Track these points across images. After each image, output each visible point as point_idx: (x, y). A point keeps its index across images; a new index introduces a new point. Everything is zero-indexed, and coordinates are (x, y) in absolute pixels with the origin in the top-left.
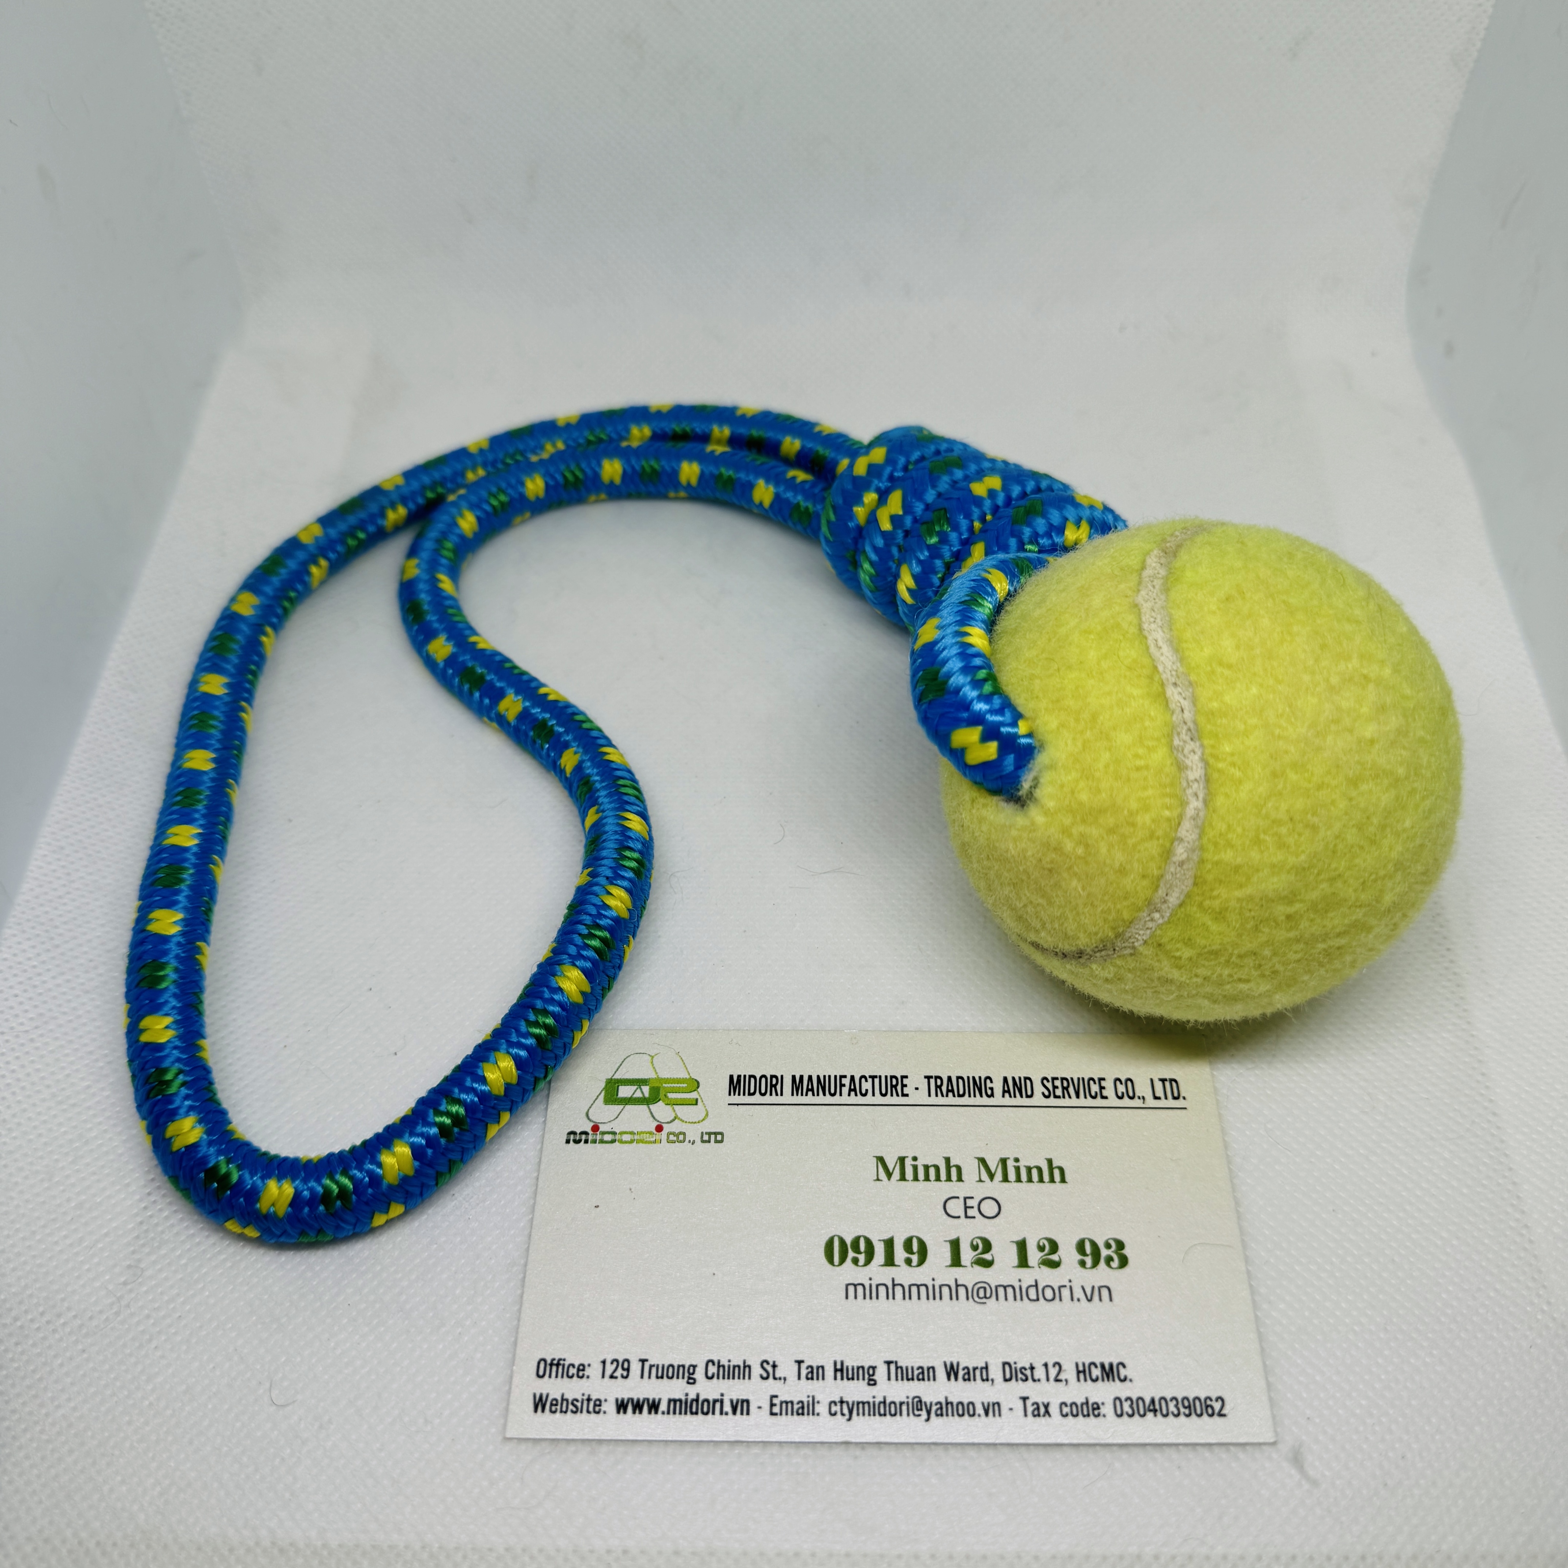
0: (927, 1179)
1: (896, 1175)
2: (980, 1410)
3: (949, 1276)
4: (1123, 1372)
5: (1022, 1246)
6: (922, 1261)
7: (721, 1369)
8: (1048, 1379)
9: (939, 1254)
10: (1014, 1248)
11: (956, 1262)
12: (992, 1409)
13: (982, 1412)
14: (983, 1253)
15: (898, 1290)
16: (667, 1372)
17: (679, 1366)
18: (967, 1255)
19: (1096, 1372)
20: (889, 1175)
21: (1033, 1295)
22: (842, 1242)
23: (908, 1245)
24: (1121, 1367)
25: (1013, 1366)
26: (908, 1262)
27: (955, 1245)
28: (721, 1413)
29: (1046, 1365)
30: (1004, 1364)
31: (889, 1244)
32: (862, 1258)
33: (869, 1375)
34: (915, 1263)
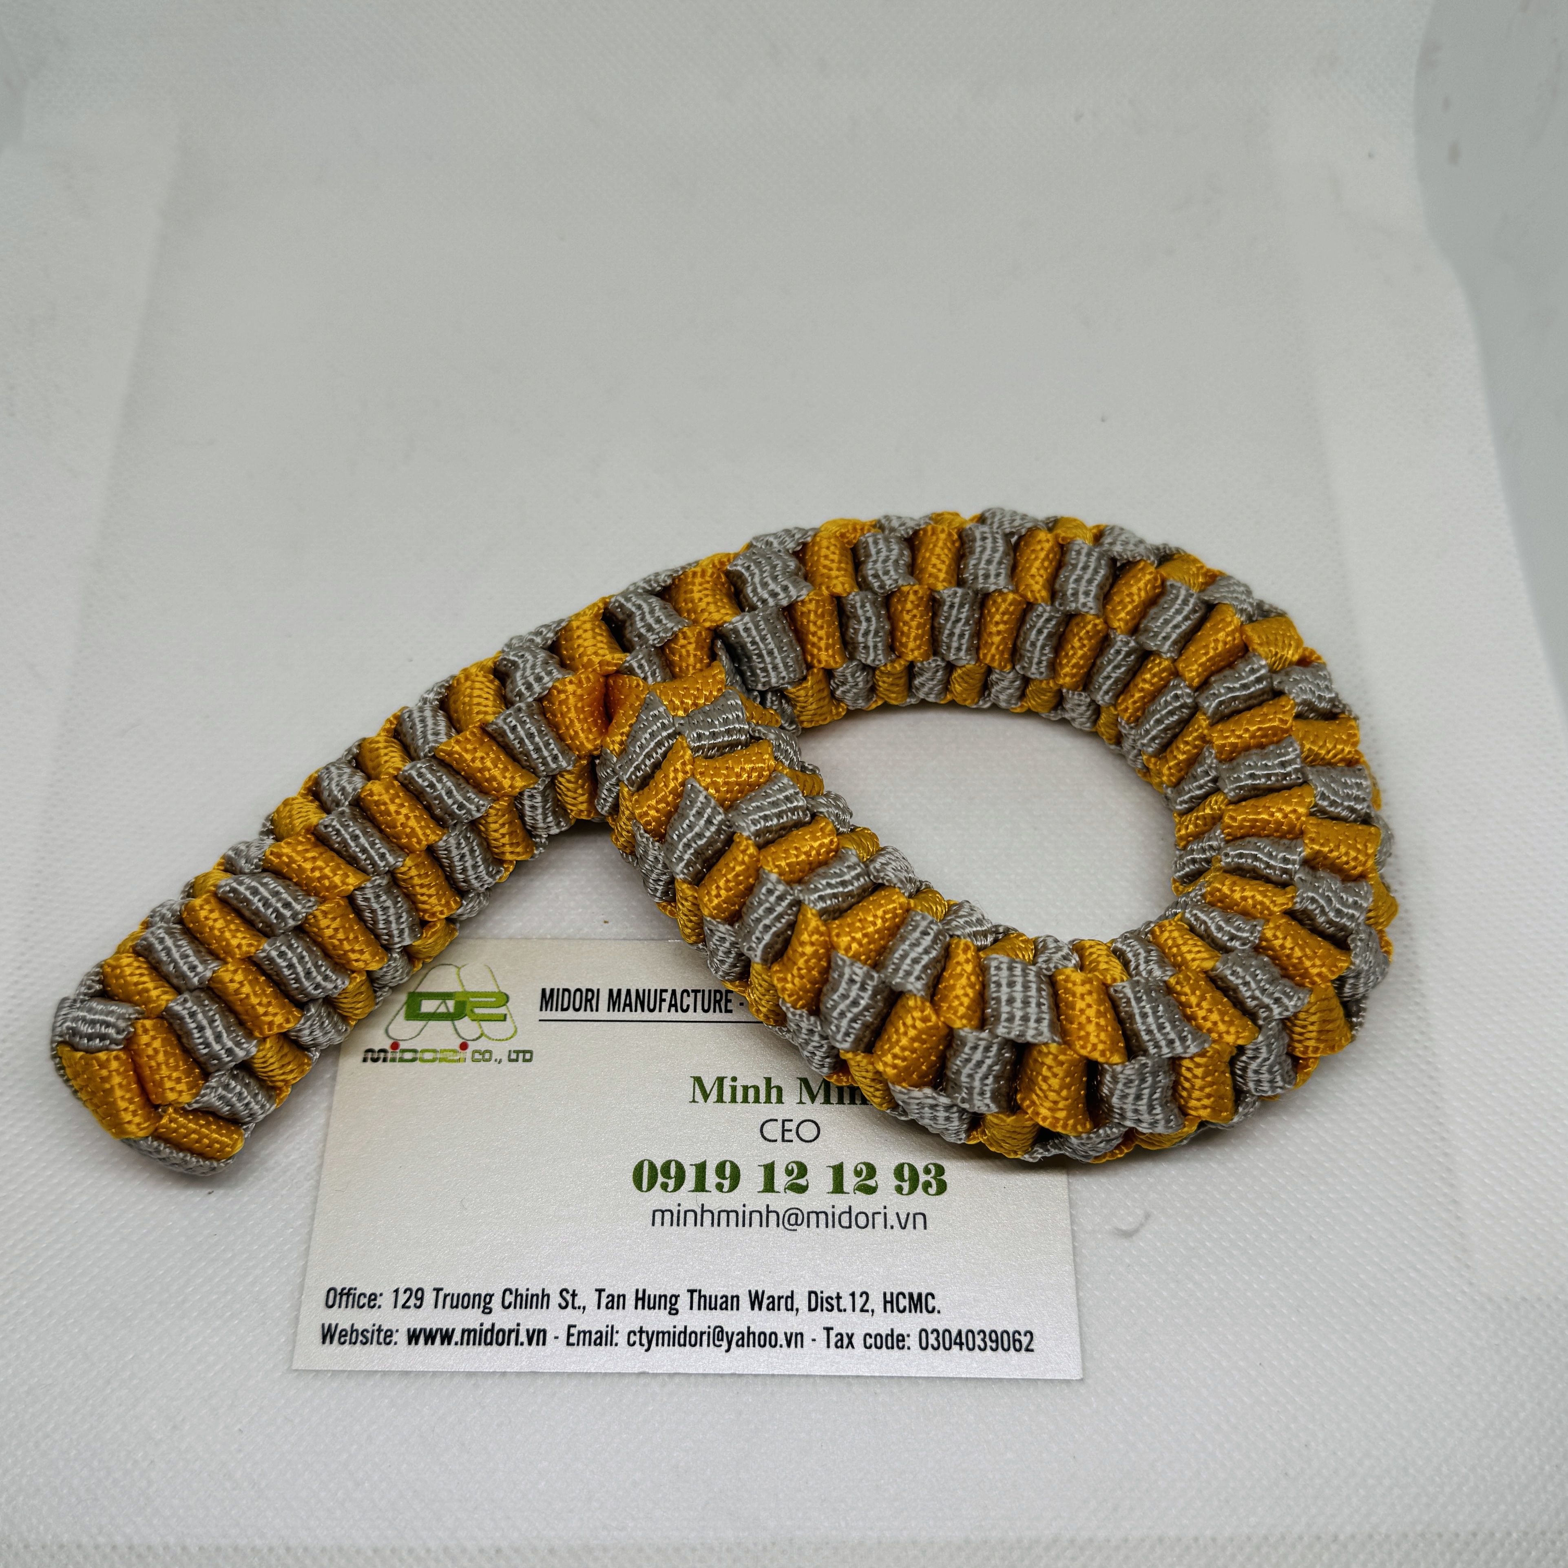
0: (745, 1100)
1: (714, 1096)
2: (782, 1340)
3: (760, 1202)
4: (931, 1303)
5: (838, 1170)
6: (733, 1187)
7: (519, 1298)
8: (854, 1310)
9: (752, 1178)
10: (830, 1172)
11: (769, 1186)
12: (794, 1339)
13: (784, 1343)
14: (797, 1178)
15: (708, 1216)
16: (462, 1301)
17: (475, 1296)
18: (781, 1180)
19: (904, 1302)
20: (706, 1096)
21: (845, 1223)
22: (652, 1166)
23: (720, 1170)
24: (930, 1297)
25: (820, 1295)
26: (720, 1187)
27: (769, 1169)
28: (516, 1344)
29: (853, 1295)
30: (810, 1293)
31: (701, 1169)
32: (671, 1183)
33: (670, 1304)
34: (726, 1189)
